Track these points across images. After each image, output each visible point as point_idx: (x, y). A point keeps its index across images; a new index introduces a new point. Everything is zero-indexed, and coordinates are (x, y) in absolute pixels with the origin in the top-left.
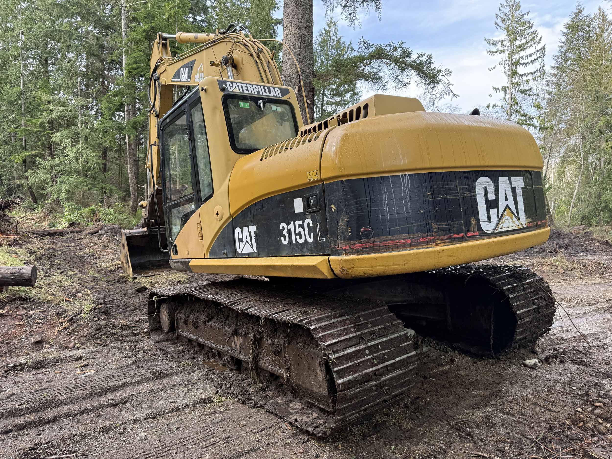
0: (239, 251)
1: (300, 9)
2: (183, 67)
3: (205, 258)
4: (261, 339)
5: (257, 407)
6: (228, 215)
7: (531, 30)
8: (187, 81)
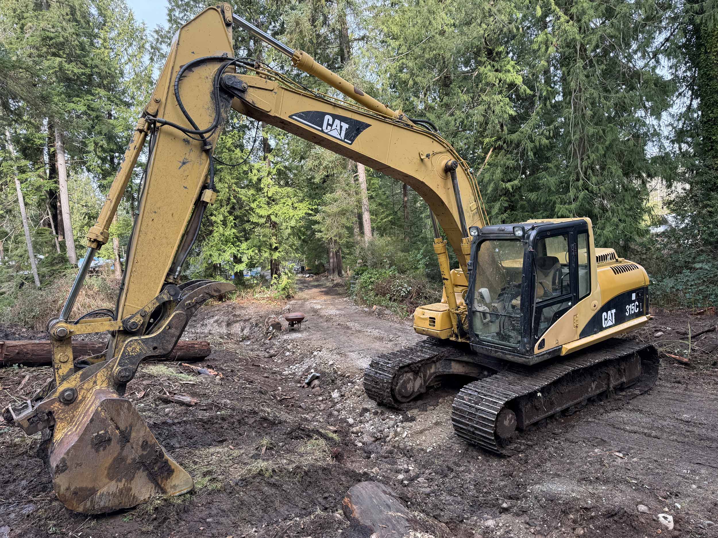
0: (604, 326)
3: (576, 340)
8: (341, 140)
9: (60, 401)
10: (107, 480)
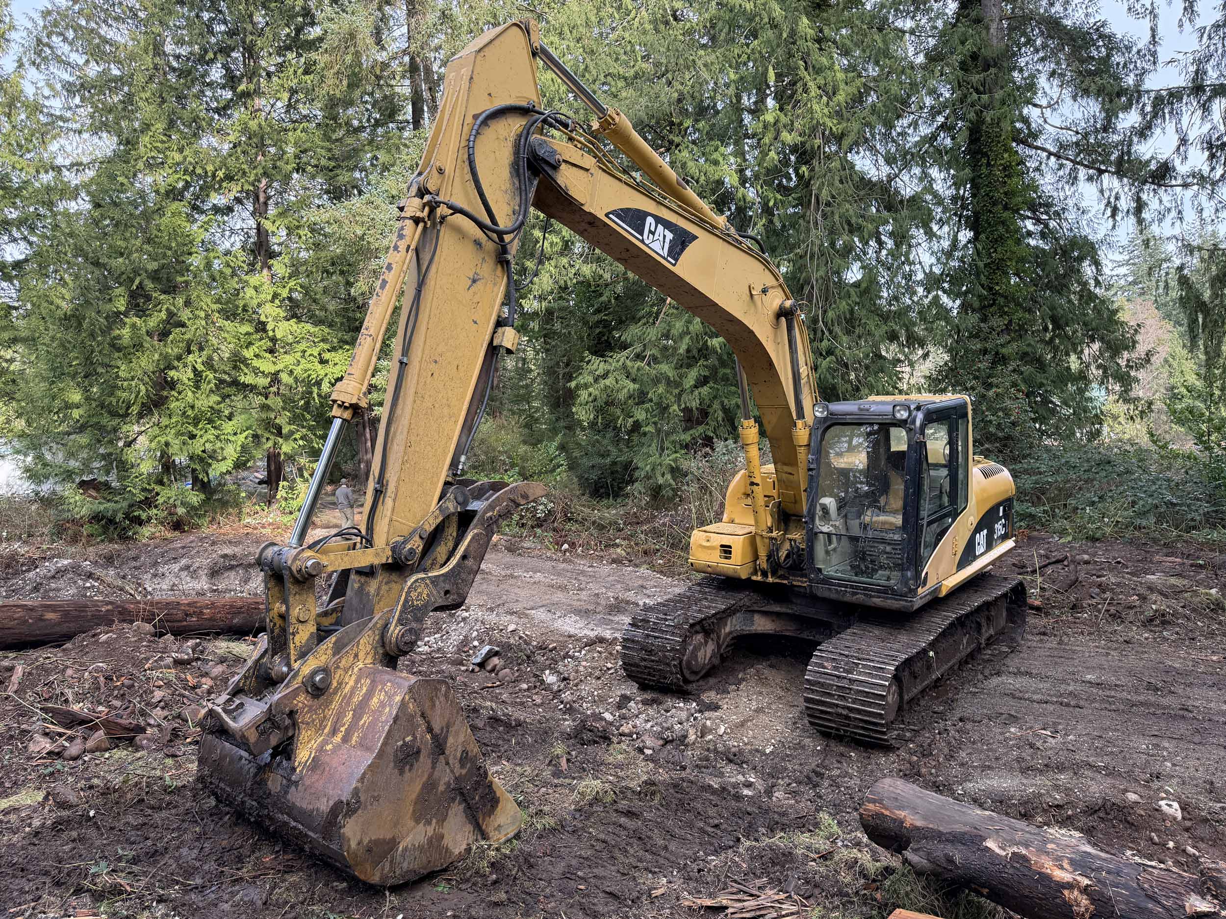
0: (977, 554)
3: (953, 574)
6: (976, 523)
8: (664, 258)
9: (308, 692)
10: (413, 823)
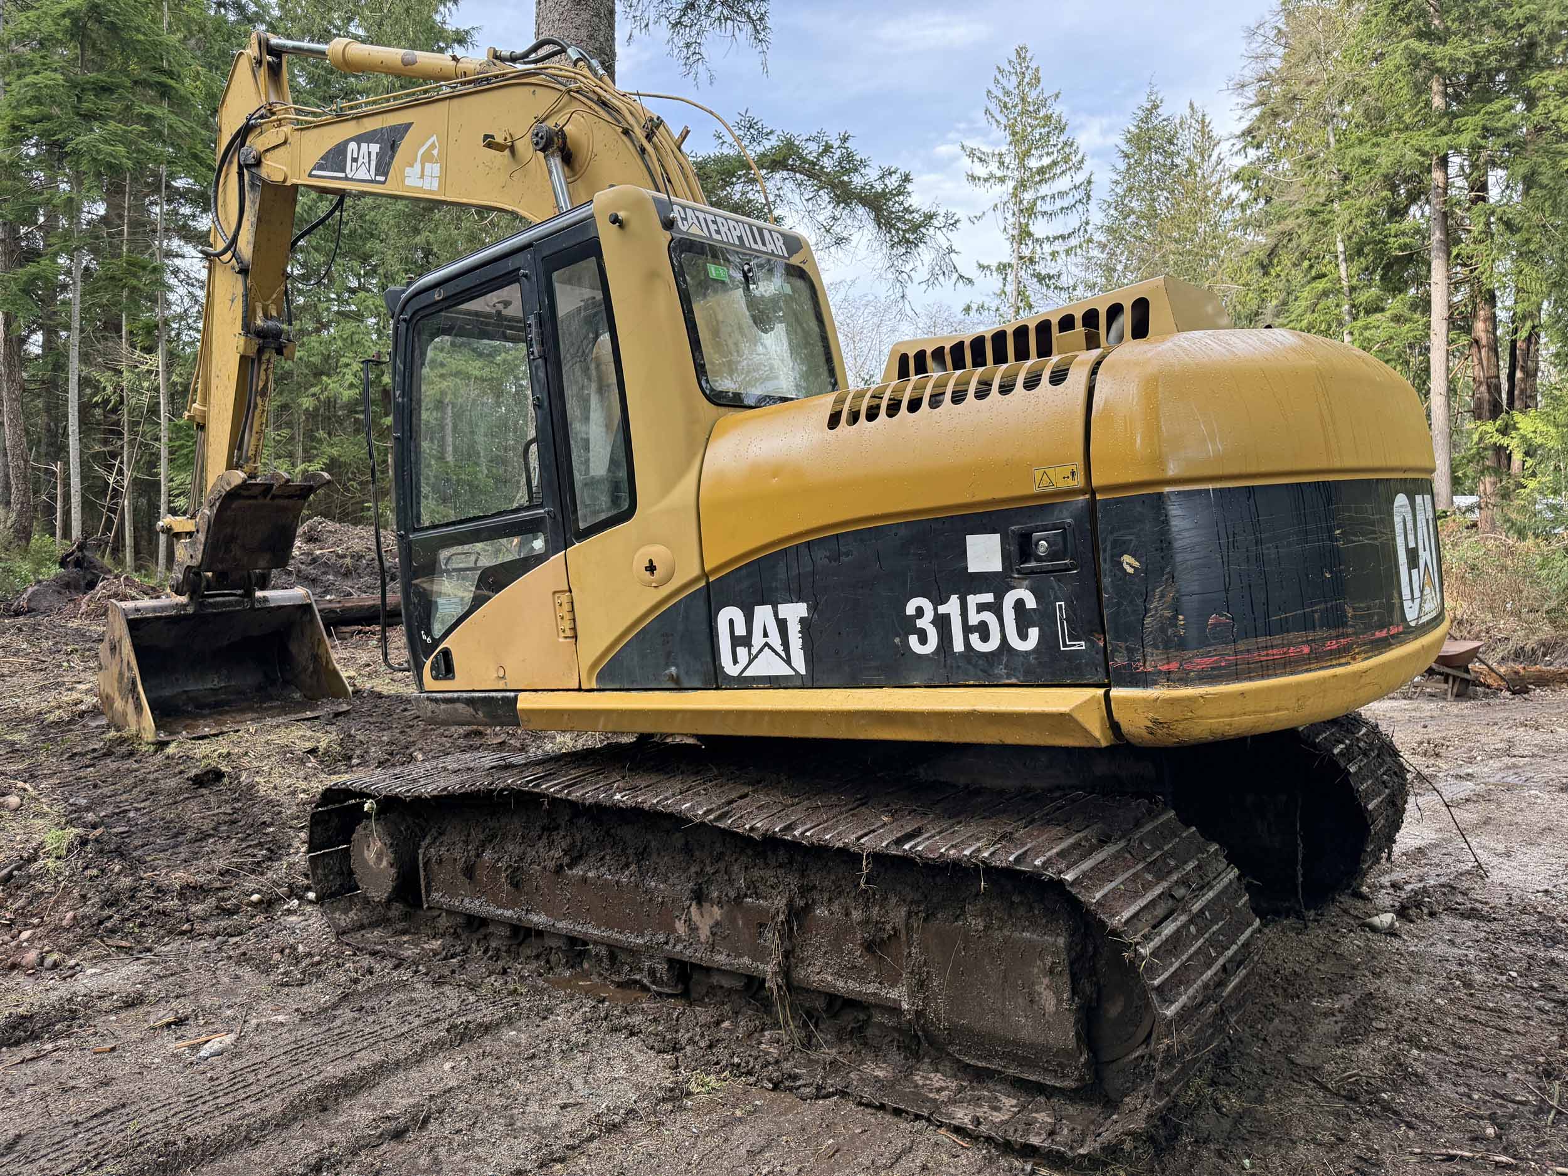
0: (732, 670)
1: (585, 15)
2: (359, 139)
3: (580, 690)
4: (808, 908)
5: (828, 1096)
6: (696, 572)
7: (1063, 138)
8: (371, 181)
